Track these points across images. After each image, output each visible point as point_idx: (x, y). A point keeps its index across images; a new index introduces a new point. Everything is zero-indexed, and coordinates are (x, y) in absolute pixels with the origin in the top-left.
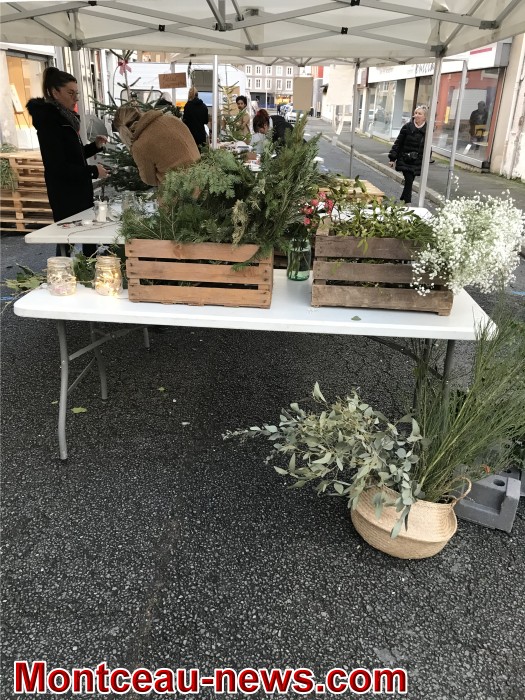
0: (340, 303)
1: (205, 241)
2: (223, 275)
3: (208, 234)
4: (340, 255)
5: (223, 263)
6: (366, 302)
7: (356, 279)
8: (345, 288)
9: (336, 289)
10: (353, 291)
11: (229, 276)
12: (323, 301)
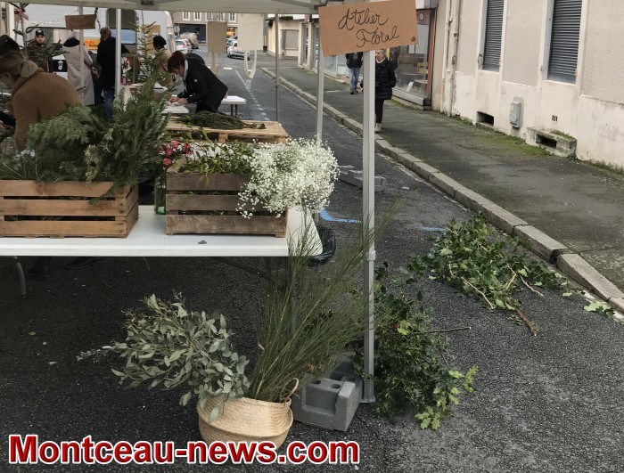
0: (191, 230)
1: (65, 180)
2: (82, 209)
3: (67, 174)
4: (188, 188)
5: (82, 198)
6: (214, 229)
7: (204, 208)
8: (195, 217)
9: (188, 218)
10: (202, 219)
11: (87, 210)
12: (177, 229)
